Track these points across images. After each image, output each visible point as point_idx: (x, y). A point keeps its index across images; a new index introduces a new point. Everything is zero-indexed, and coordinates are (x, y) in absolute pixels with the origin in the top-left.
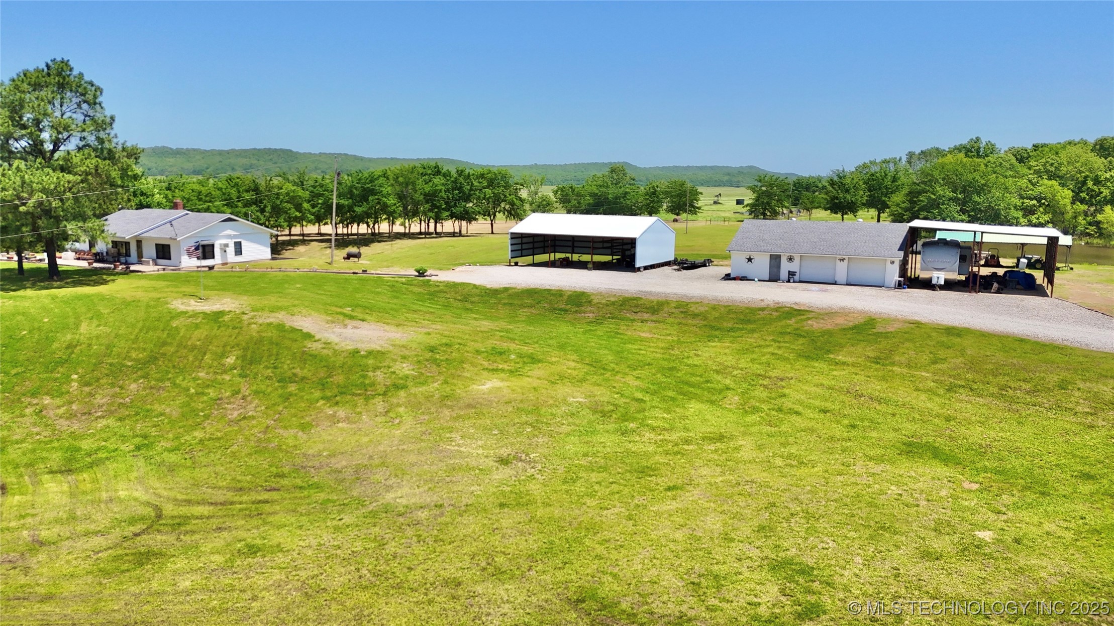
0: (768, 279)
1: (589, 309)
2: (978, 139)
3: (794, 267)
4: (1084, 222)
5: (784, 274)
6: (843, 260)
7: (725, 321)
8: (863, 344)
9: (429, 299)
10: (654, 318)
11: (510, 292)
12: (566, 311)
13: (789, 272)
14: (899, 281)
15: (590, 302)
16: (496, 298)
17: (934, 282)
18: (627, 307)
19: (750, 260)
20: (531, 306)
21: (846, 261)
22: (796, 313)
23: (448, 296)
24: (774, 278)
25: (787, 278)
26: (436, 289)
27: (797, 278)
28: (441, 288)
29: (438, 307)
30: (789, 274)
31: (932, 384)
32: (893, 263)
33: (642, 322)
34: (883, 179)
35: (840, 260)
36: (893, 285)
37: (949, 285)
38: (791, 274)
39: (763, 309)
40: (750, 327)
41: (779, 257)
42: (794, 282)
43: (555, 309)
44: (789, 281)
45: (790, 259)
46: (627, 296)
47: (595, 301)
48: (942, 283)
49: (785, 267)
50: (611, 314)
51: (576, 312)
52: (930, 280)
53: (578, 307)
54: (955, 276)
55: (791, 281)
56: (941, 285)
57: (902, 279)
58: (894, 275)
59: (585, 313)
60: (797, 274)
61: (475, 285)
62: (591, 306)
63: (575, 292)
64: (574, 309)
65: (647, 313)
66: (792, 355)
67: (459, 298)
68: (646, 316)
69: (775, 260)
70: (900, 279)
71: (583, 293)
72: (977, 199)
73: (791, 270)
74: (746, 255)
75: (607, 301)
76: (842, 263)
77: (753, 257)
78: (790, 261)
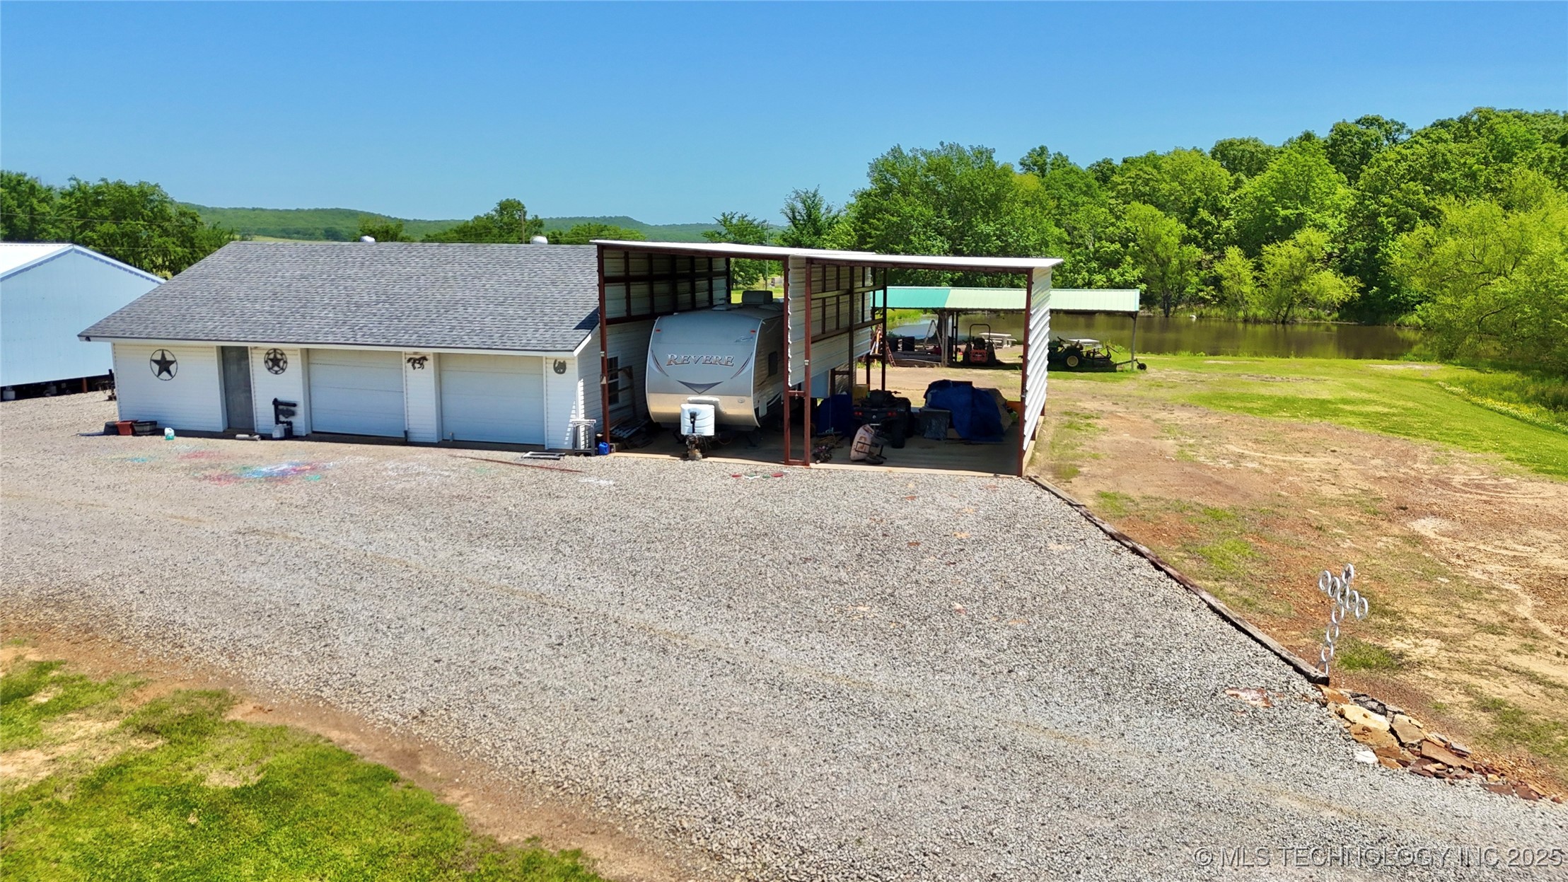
0: (218, 423)
2: (1043, 149)
3: (289, 385)
4: (1195, 280)
5: (263, 412)
6: (419, 361)
13: (276, 402)
14: (586, 429)
17: (685, 432)
19: (164, 365)
21: (429, 364)
24: (234, 425)
25: (267, 425)
27: (297, 423)
30: (275, 413)
32: (560, 368)
36: (565, 441)
37: (730, 436)
38: (283, 409)
41: (243, 353)
42: (290, 436)
45: (275, 362)
48: (707, 428)
49: (265, 389)
52: (673, 423)
55: (282, 433)
56: (703, 442)
60: (301, 410)
69: (232, 364)
70: (592, 425)
73: (281, 398)
74: (152, 350)
76: (419, 371)
77: (169, 358)
78: (276, 368)
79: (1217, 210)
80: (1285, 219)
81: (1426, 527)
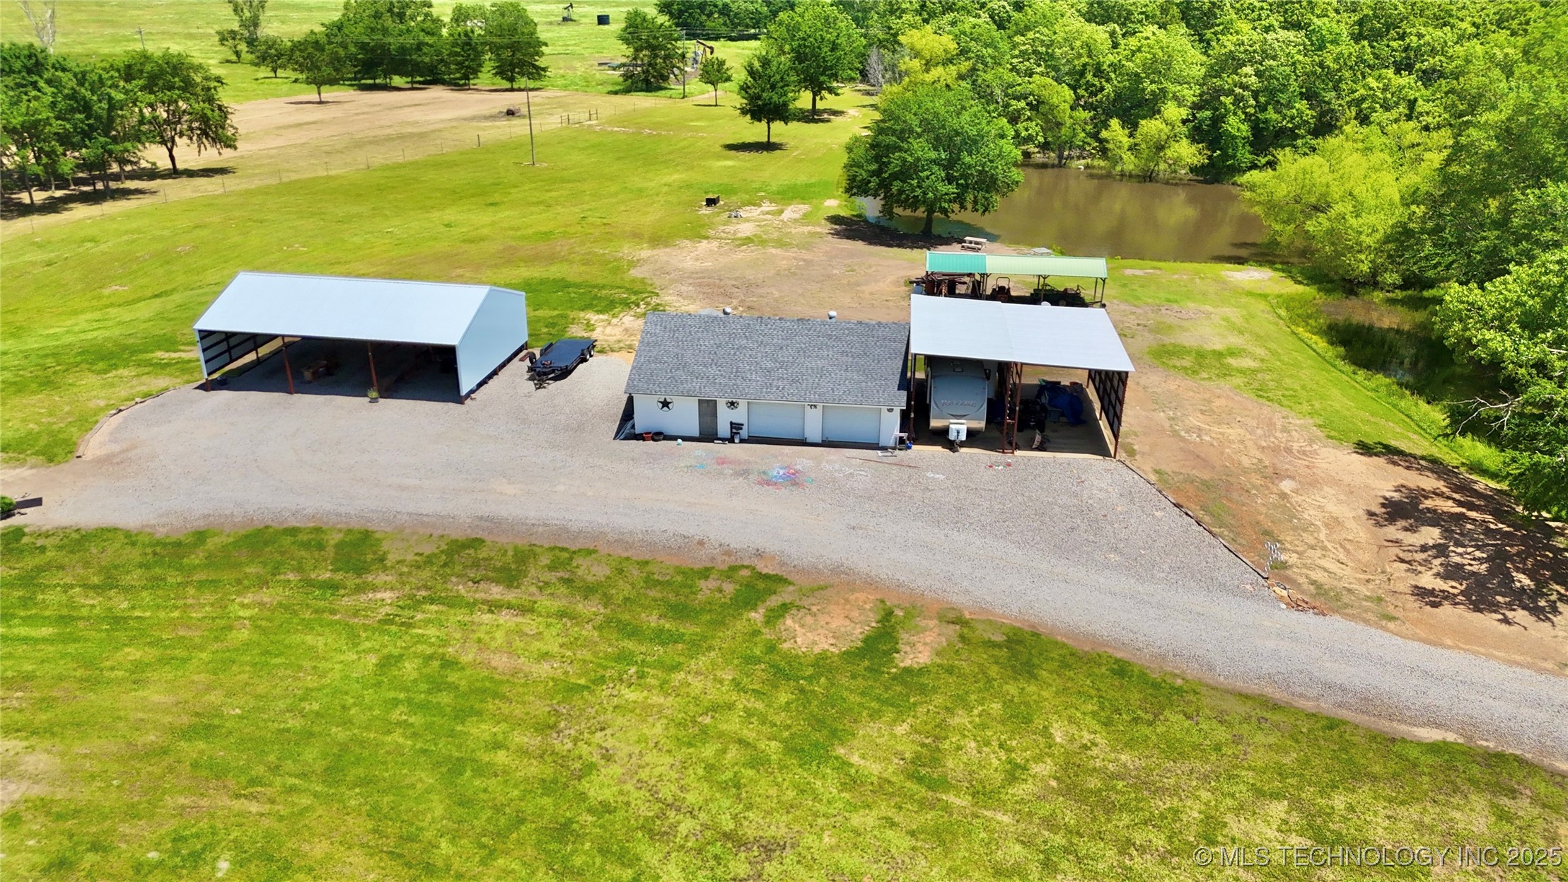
0: (696, 433)
1: (383, 578)
3: (739, 415)
5: (723, 429)
6: (815, 406)
7: (644, 607)
8: (889, 714)
9: (25, 602)
10: (511, 596)
11: (211, 544)
12: (333, 587)
13: (731, 423)
14: (901, 438)
15: (382, 560)
16: (180, 569)
17: (952, 436)
18: (458, 568)
19: (665, 404)
20: (263, 583)
21: (819, 408)
22: (761, 585)
23: (69, 580)
24: (708, 435)
25: (728, 435)
26: (39, 560)
27: (744, 433)
28: (50, 554)
29: (46, 631)
30: (732, 428)
31: (1018, 848)
32: (890, 410)
33: (491, 611)
34: (819, 48)
35: (811, 406)
36: (891, 443)
37: (974, 438)
38: (735, 427)
39: (705, 573)
40: (689, 629)
41: (714, 402)
42: (742, 441)
43: (310, 584)
44: (731, 440)
45: (732, 404)
46: (454, 537)
47: (392, 558)
48: (963, 437)
49: (725, 417)
50: (426, 588)
51: (359, 589)
52: (945, 432)
53: (359, 575)
54: (980, 424)
55: (737, 440)
56: (961, 442)
57: (905, 435)
58: (891, 427)
59: (375, 589)
60: (745, 428)
61: (128, 534)
62: (385, 569)
63: (349, 531)
64: (352, 581)
65: (498, 582)
66: (773, 744)
67: (96, 580)
68: (497, 592)
69: (708, 408)
70: (902, 434)
71: (366, 535)
72: (968, 159)
73: (734, 421)
75: (416, 554)
76: (813, 409)
77: (668, 401)
78: (732, 407)
79: (1099, 72)
80: (1153, 92)
81: (1286, 486)
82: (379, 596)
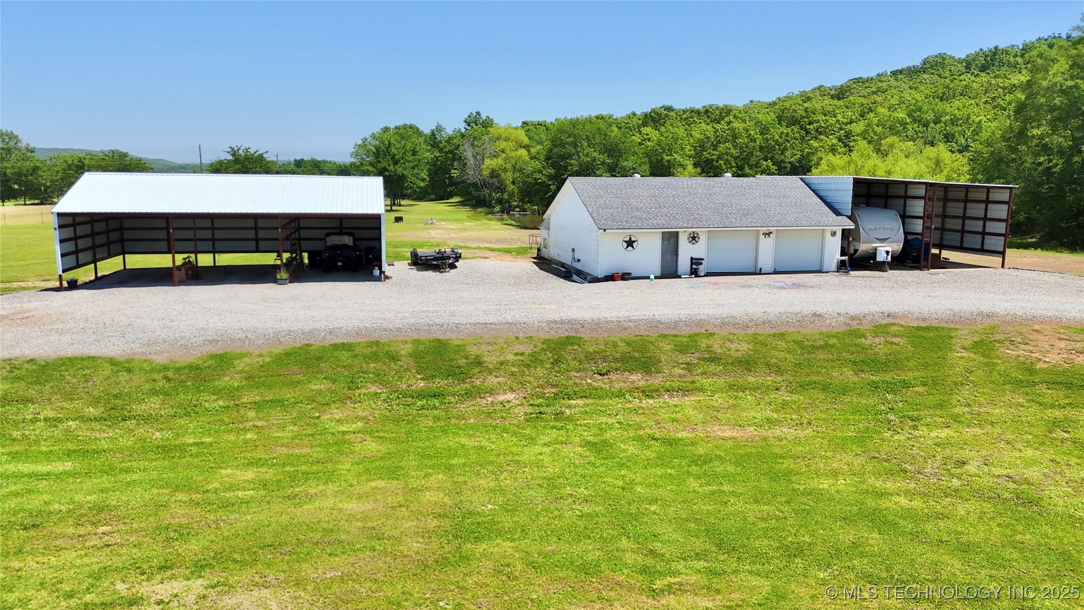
0: (659, 274)
3: (699, 250)
5: (684, 264)
6: (768, 234)
10: (659, 381)
13: (692, 259)
14: (843, 262)
15: (479, 363)
16: (216, 392)
17: (880, 259)
18: (572, 364)
19: (630, 243)
21: (773, 236)
24: (669, 272)
25: (690, 270)
27: (702, 269)
30: (692, 264)
32: (834, 234)
35: (765, 234)
36: (834, 267)
37: (896, 261)
38: (695, 262)
41: (676, 235)
44: (695, 275)
45: (694, 238)
48: (890, 259)
49: (686, 251)
52: (873, 255)
53: (461, 380)
55: (698, 274)
56: (888, 264)
57: (845, 258)
58: (833, 252)
60: (705, 262)
62: (489, 371)
64: (456, 388)
65: (631, 371)
67: (94, 412)
68: (638, 379)
69: (671, 240)
70: (843, 258)
73: (694, 257)
74: (625, 235)
75: (516, 354)
76: (767, 239)
77: (633, 239)
78: (694, 241)
82: (501, 398)
